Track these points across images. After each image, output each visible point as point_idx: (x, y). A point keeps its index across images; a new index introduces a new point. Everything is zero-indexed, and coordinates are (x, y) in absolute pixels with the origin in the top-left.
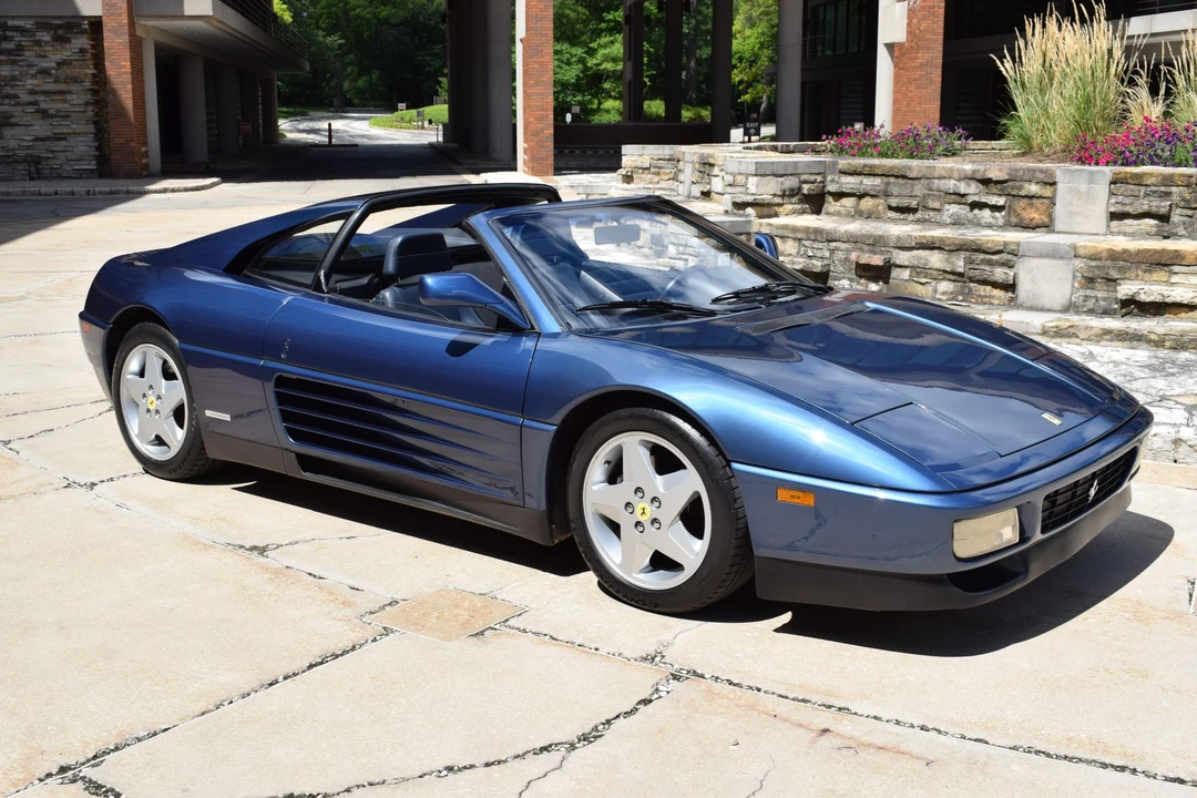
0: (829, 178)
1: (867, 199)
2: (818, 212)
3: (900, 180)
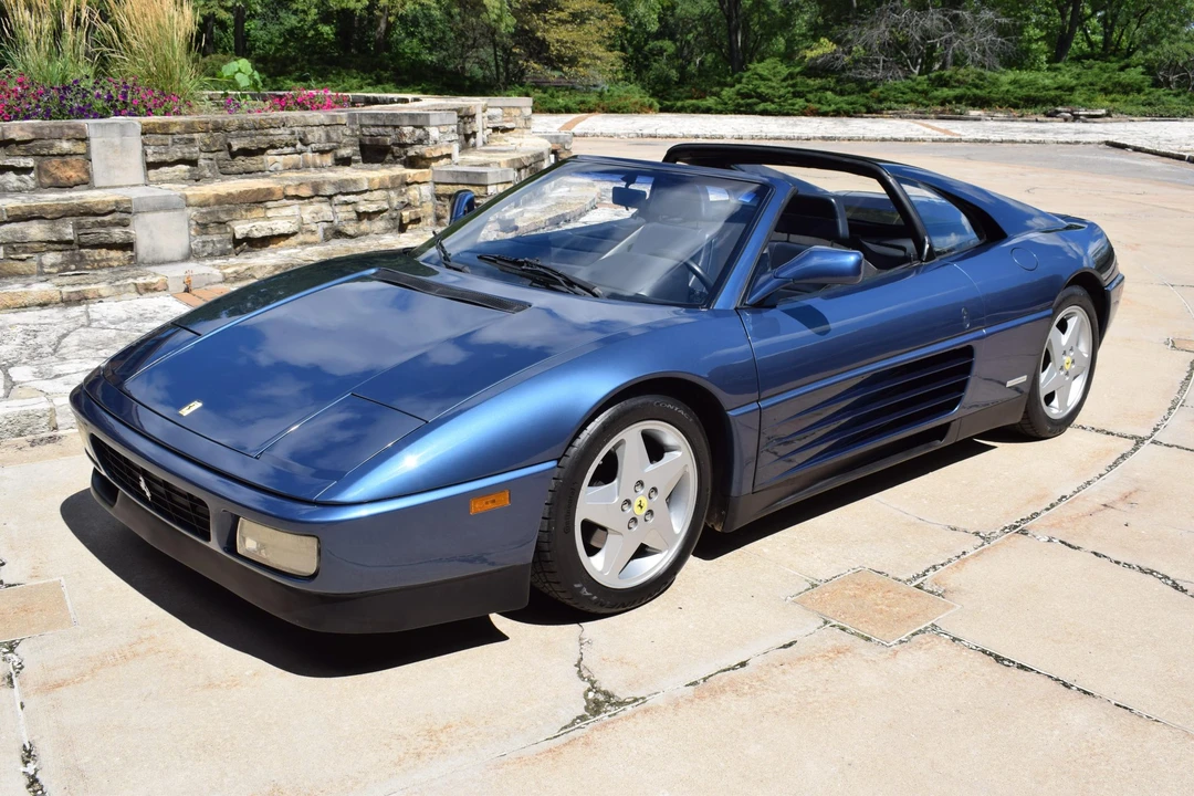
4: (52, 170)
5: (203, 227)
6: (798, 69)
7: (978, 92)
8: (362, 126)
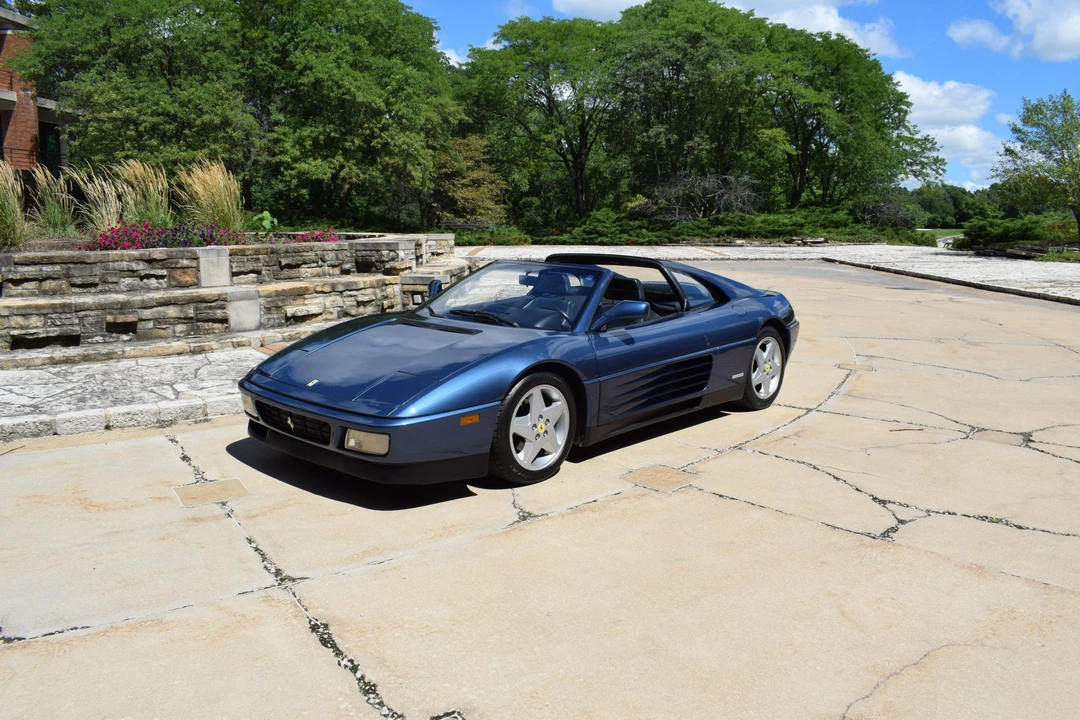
0: (4, 269)
1: (48, 282)
3: (80, 266)
4: (177, 277)
5: (268, 310)
6: (623, 215)
7: (740, 228)
8: (357, 251)
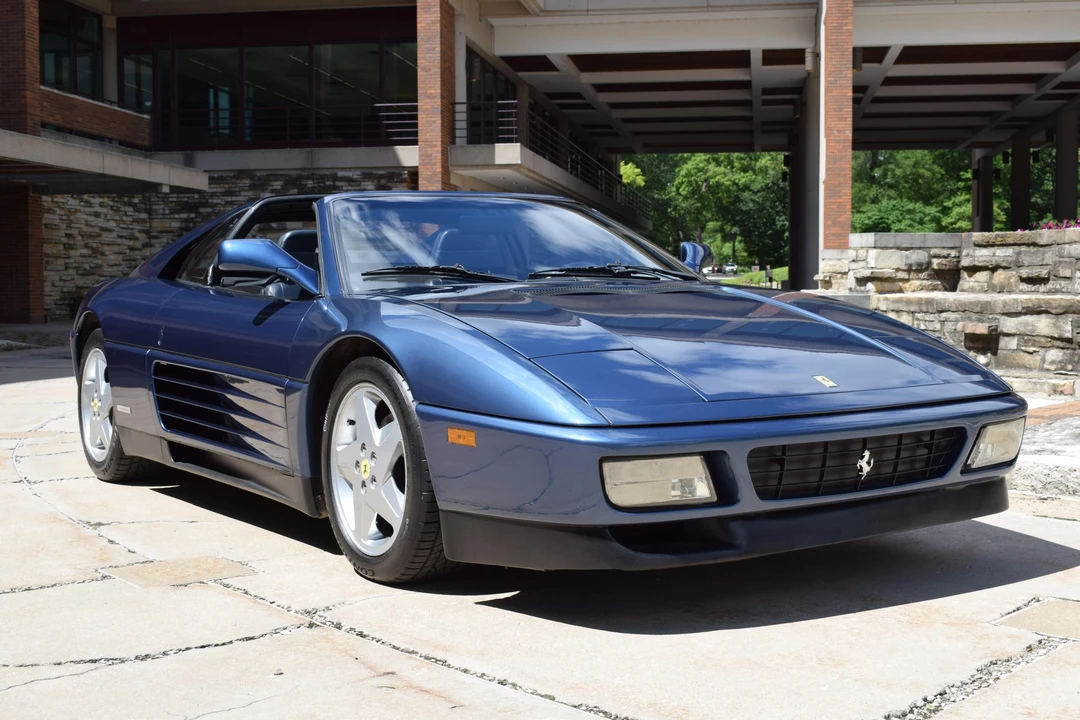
0: (965, 252)
1: (1000, 271)
2: (953, 288)
3: (1032, 249)
